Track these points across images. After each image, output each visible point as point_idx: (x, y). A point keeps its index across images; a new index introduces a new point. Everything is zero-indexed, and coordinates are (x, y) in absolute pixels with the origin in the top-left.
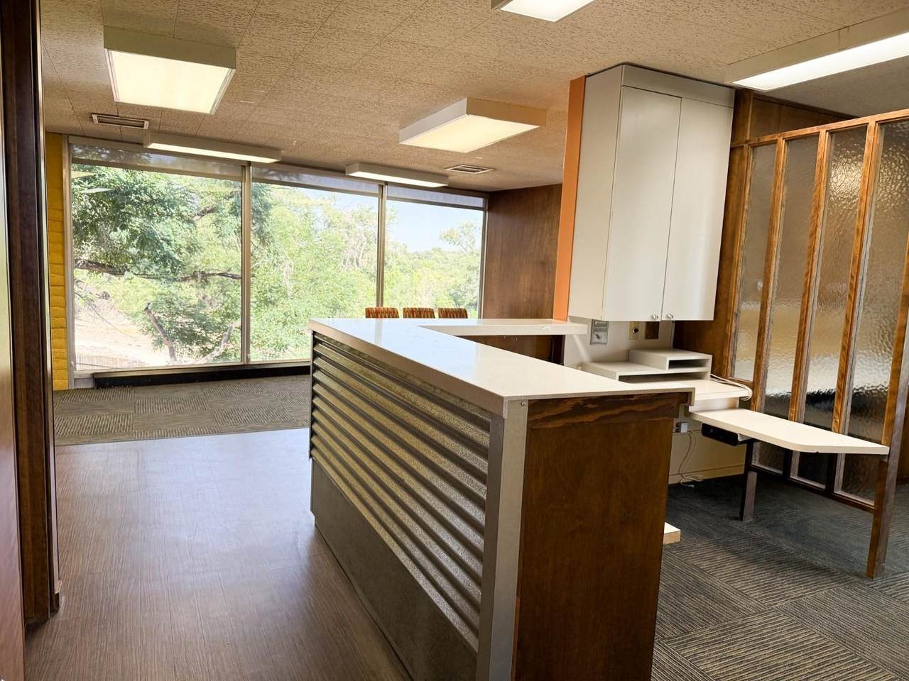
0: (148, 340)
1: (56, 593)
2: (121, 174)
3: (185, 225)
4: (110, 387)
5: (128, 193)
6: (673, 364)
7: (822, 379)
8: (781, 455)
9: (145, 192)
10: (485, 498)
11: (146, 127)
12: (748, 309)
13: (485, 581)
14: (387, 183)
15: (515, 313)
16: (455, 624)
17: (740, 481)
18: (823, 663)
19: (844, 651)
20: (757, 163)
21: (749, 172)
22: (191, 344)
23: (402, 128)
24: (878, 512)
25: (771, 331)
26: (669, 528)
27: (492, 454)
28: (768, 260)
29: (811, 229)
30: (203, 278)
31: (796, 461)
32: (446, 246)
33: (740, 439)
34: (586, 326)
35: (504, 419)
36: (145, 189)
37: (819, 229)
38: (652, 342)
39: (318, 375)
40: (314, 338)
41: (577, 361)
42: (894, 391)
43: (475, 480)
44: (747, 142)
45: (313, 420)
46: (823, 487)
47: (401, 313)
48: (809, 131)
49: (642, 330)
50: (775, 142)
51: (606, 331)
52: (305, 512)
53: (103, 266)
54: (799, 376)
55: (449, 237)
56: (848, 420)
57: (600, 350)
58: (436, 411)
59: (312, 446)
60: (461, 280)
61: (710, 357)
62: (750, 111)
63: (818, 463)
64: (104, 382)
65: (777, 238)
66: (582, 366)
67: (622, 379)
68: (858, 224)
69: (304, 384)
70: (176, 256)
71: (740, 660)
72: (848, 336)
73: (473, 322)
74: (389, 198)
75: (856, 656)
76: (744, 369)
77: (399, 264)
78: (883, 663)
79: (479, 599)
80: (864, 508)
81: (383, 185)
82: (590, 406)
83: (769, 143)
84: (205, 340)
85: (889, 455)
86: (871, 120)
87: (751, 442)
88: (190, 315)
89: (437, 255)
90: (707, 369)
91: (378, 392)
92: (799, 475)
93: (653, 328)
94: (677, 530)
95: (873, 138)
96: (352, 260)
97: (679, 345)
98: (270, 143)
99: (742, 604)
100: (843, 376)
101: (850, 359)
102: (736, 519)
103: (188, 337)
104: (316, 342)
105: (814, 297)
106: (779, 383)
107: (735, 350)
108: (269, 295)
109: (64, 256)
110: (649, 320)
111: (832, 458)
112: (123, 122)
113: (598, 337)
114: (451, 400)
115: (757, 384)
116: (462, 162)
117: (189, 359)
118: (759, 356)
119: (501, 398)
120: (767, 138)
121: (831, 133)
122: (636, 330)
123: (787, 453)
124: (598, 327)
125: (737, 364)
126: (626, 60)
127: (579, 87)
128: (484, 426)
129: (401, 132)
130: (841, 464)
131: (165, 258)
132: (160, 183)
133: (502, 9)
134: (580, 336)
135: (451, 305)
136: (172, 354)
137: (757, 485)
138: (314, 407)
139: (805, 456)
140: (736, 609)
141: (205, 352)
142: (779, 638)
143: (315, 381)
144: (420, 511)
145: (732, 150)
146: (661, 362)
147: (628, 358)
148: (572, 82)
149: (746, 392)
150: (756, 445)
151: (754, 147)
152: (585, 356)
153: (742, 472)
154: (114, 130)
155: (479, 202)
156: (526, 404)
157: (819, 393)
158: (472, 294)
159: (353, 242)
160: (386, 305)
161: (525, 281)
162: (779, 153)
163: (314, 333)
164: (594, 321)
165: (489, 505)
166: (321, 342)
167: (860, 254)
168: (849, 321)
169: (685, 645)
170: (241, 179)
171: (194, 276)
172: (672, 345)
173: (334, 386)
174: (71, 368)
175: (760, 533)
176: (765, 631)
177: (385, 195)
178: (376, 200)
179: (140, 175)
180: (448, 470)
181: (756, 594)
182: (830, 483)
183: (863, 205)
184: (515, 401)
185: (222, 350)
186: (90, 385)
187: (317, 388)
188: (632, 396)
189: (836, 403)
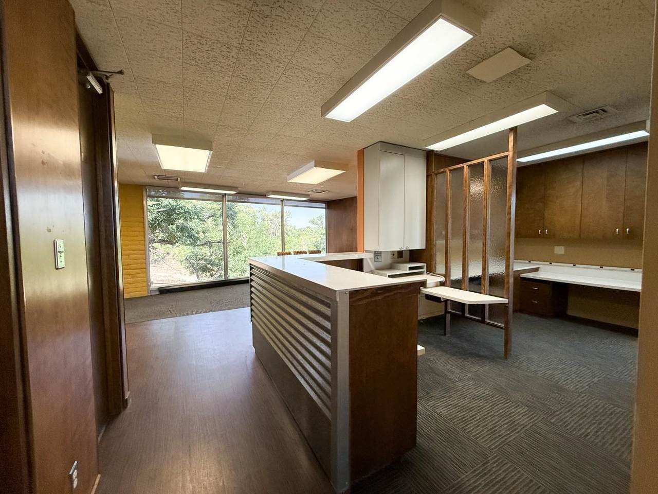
0: (188, 271)
1: (126, 398)
2: (171, 201)
3: (201, 222)
4: (166, 293)
5: (174, 210)
6: (410, 268)
7: (475, 271)
8: (460, 306)
9: (182, 209)
10: (330, 341)
11: (179, 180)
12: (440, 243)
13: (333, 383)
14: (284, 199)
15: (341, 250)
16: (319, 405)
17: (443, 317)
18: (494, 404)
19: (502, 398)
20: (438, 181)
21: (435, 185)
22: (206, 272)
23: (288, 175)
24: (506, 329)
25: (450, 251)
26: (420, 348)
27: (333, 319)
28: (447, 221)
29: (464, 207)
30: (209, 244)
31: (467, 308)
32: (312, 226)
33: (442, 300)
34: (372, 254)
35: (337, 302)
36: (182, 207)
37: (467, 207)
38: (400, 260)
39: (252, 283)
40: (250, 267)
41: (370, 270)
42: (508, 274)
43: (325, 333)
44: (433, 173)
45: (252, 304)
46: (480, 319)
47: (293, 253)
48: (459, 166)
49: (396, 255)
50: (445, 172)
51: (381, 255)
52: (251, 346)
53: (167, 241)
54: (465, 270)
55: (313, 222)
56: (488, 289)
57: (378, 264)
58: (304, 298)
59: (252, 316)
60: (319, 239)
61: (426, 264)
62: (433, 160)
63: (477, 309)
64: (164, 291)
65: (450, 211)
66: (372, 272)
67: (390, 276)
68: (484, 203)
69: (246, 288)
70: (197, 235)
71: (455, 406)
72: (484, 252)
73: (324, 255)
74: (285, 205)
75: (508, 400)
76: (441, 269)
77: (292, 234)
78: (521, 403)
79: (330, 393)
80: (500, 327)
81: (282, 200)
82: (379, 292)
83: (442, 173)
84: (212, 270)
85: (508, 303)
86: (486, 160)
87: (446, 301)
88: (206, 260)
89: (309, 230)
90: (425, 270)
91: (278, 290)
92: (469, 314)
93: (400, 253)
94: (424, 348)
95: (487, 167)
96: (273, 233)
97: (412, 260)
98: (233, 185)
99: (452, 377)
100: (484, 269)
101: (486, 262)
102: (442, 335)
103: (204, 269)
104: (251, 268)
105: (468, 236)
106: (456, 274)
107: (436, 260)
108: (238, 249)
109: (144, 237)
110: (399, 250)
111: (483, 306)
112: (168, 178)
113: (378, 259)
114: (311, 293)
115: (447, 275)
116: (314, 189)
117: (206, 278)
118: (446, 263)
119: (335, 291)
120: (442, 170)
121: (469, 166)
122: (393, 255)
123: (463, 305)
124: (377, 254)
125: (437, 267)
126: (381, 140)
127: (361, 153)
128: (328, 305)
129: (288, 177)
130: (487, 308)
131: (191, 237)
132: (188, 205)
133: (326, 117)
134: (370, 259)
135: (315, 249)
136: (198, 277)
137: (451, 319)
138: (252, 298)
139: (470, 306)
140: (450, 380)
141: (212, 275)
142: (471, 393)
143: (252, 286)
144: (300, 348)
145: (427, 176)
146: (405, 268)
147: (391, 267)
148: (359, 151)
149: (442, 279)
150: (449, 302)
151: (436, 174)
152: (373, 268)
153: (443, 313)
154: (164, 182)
155: (323, 205)
156: (348, 293)
157: (474, 277)
158: (323, 245)
159: (273, 226)
160: (286, 251)
161: (345, 237)
162: (447, 176)
163: (250, 264)
164: (375, 252)
165: (333, 345)
166: (254, 268)
167: (486, 216)
168: (484, 245)
169: (429, 400)
170: (222, 201)
171: (206, 244)
172: (409, 260)
173: (259, 288)
174: (148, 286)
175: (454, 341)
176: (464, 390)
177: (284, 204)
178: (280, 206)
179: (179, 202)
180: (311, 328)
181: (457, 371)
182: (483, 317)
183: (486, 195)
184: (343, 292)
185: (219, 274)
186: (158, 293)
187: (253, 289)
188: (399, 285)
189: (483, 282)
